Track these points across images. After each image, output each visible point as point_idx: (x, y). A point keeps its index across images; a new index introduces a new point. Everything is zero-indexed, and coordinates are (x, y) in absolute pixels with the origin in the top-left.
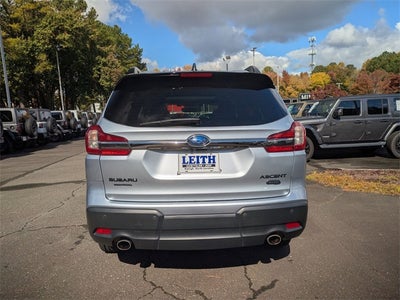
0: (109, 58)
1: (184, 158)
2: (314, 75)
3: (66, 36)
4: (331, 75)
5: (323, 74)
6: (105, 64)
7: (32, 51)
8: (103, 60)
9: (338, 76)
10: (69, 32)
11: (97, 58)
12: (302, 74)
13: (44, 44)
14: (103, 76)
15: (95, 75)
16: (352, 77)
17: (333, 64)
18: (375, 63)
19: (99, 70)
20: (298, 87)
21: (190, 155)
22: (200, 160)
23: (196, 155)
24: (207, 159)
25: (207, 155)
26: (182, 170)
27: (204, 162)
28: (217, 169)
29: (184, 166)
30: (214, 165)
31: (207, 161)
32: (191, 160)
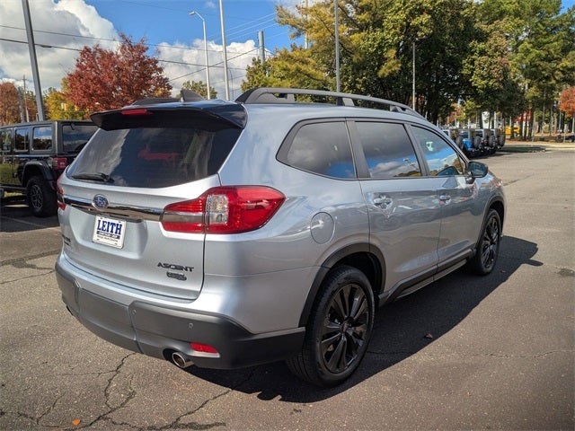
0: (491, 41)
1: (100, 221)
3: (425, 18)
6: (482, 53)
7: (380, 47)
8: (481, 46)
10: (429, 12)
11: (471, 45)
13: (394, 35)
14: (477, 71)
15: (465, 72)
19: (472, 63)
21: (104, 219)
22: (110, 230)
23: (108, 220)
24: (115, 228)
25: (116, 222)
26: (95, 237)
27: (112, 232)
28: (120, 243)
29: (98, 233)
30: (118, 237)
31: (114, 231)
32: (104, 226)
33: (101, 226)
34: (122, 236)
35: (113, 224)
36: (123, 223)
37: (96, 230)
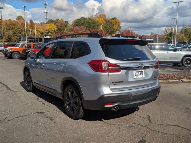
1: (135, 72)
2: (48, 24)
4: (57, 26)
5: (53, 25)
9: (61, 27)
12: (41, 23)
16: (68, 28)
17: (57, 20)
18: (78, 22)
20: (39, 30)
21: (136, 71)
22: (140, 73)
23: (138, 71)
24: (141, 72)
25: (141, 71)
26: (135, 77)
27: (140, 74)
28: (144, 76)
29: (136, 75)
30: (143, 75)
31: (141, 73)
32: (137, 73)
33: (136, 73)
34: (144, 74)
35: (140, 72)
36: (143, 70)
37: (134, 75)
